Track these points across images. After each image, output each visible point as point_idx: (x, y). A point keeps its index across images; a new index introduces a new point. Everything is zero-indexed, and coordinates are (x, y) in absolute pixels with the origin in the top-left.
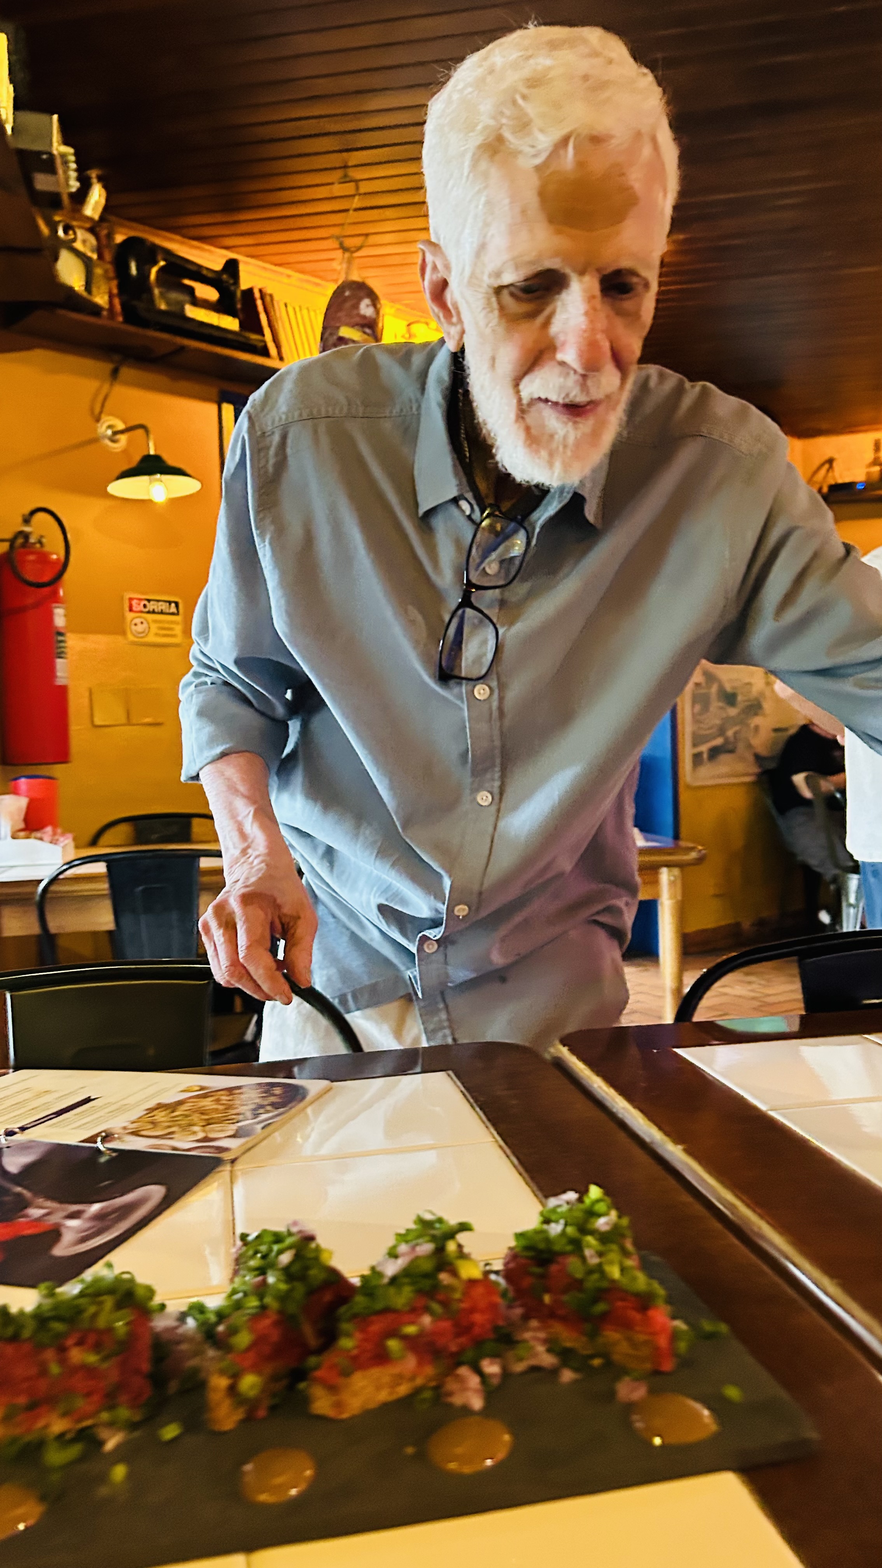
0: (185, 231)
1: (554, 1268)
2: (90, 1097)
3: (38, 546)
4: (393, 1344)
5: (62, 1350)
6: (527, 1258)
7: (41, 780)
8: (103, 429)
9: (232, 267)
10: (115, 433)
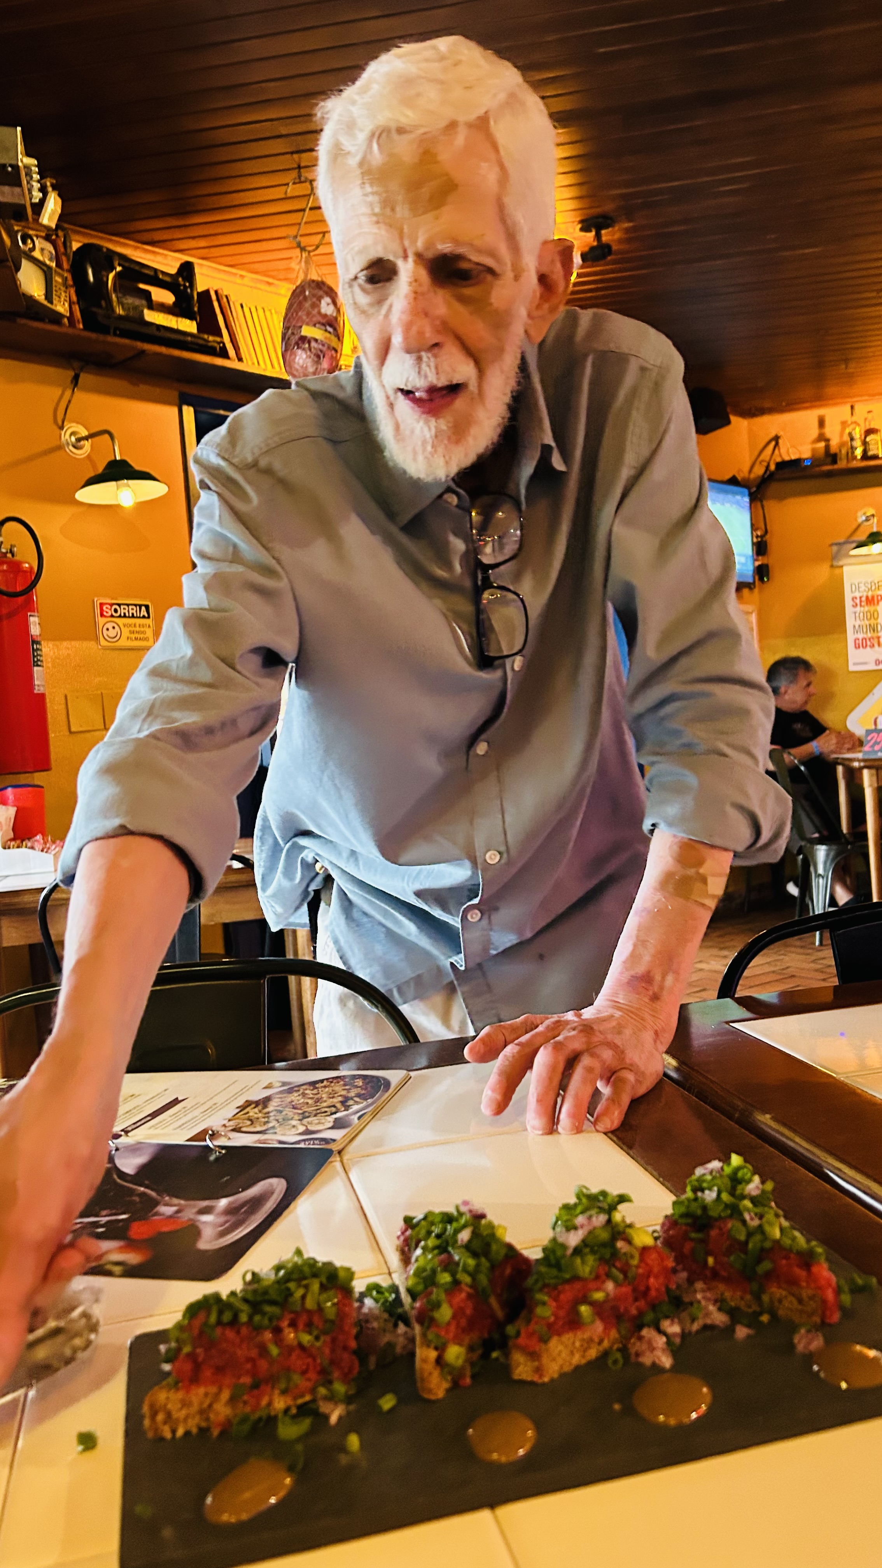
0: (138, 236)
1: (714, 1233)
2: (177, 1098)
3: (9, 555)
4: (584, 1309)
5: (277, 1331)
6: (687, 1224)
7: (30, 789)
8: (66, 436)
9: (187, 270)
10: (79, 440)
